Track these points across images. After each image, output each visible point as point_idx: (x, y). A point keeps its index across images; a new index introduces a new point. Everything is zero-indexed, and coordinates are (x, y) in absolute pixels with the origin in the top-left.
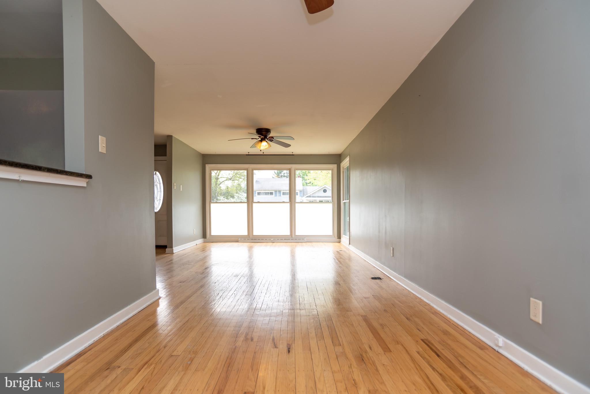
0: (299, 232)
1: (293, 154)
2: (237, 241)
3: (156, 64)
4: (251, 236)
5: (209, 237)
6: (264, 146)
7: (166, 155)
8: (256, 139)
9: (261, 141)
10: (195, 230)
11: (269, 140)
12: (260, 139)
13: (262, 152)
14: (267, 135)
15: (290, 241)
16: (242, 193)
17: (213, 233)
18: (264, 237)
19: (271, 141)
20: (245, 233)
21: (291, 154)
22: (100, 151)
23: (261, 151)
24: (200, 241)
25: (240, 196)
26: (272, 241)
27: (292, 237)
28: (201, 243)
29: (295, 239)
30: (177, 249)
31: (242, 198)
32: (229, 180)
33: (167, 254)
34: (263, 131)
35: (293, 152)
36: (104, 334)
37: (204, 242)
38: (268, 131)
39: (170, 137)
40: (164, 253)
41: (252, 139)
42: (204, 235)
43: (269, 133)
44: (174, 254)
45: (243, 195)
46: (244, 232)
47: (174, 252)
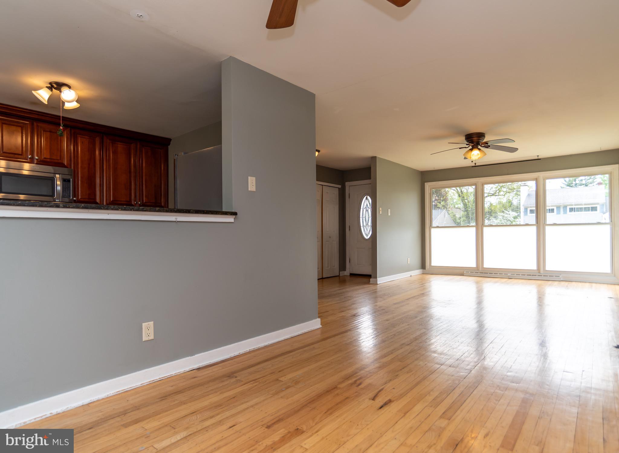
0: (551, 266)
1: (539, 158)
2: (462, 275)
3: (316, 95)
4: (480, 269)
5: (428, 268)
6: (476, 155)
7: (370, 178)
8: (466, 148)
9: (471, 150)
10: (409, 259)
11: (484, 146)
12: (471, 147)
13: (474, 162)
14: (480, 141)
15: (537, 277)
16: (509, 212)
17: (433, 264)
18: (498, 271)
19: (487, 148)
20: (474, 265)
21: (537, 158)
22: (249, 190)
23: (472, 162)
24: (416, 273)
25: (506, 215)
26: (509, 276)
27: (539, 273)
28: (419, 274)
29: (544, 276)
30: (381, 280)
31: (509, 218)
32: (492, 195)
33: (371, 284)
34: (474, 136)
35: (538, 156)
36: (250, 350)
37: (423, 274)
38: (481, 135)
39: (374, 158)
40: (368, 283)
41: (460, 148)
42: (423, 266)
43: (482, 137)
44: (378, 285)
45: (509, 214)
46: (472, 263)
47: (378, 283)
